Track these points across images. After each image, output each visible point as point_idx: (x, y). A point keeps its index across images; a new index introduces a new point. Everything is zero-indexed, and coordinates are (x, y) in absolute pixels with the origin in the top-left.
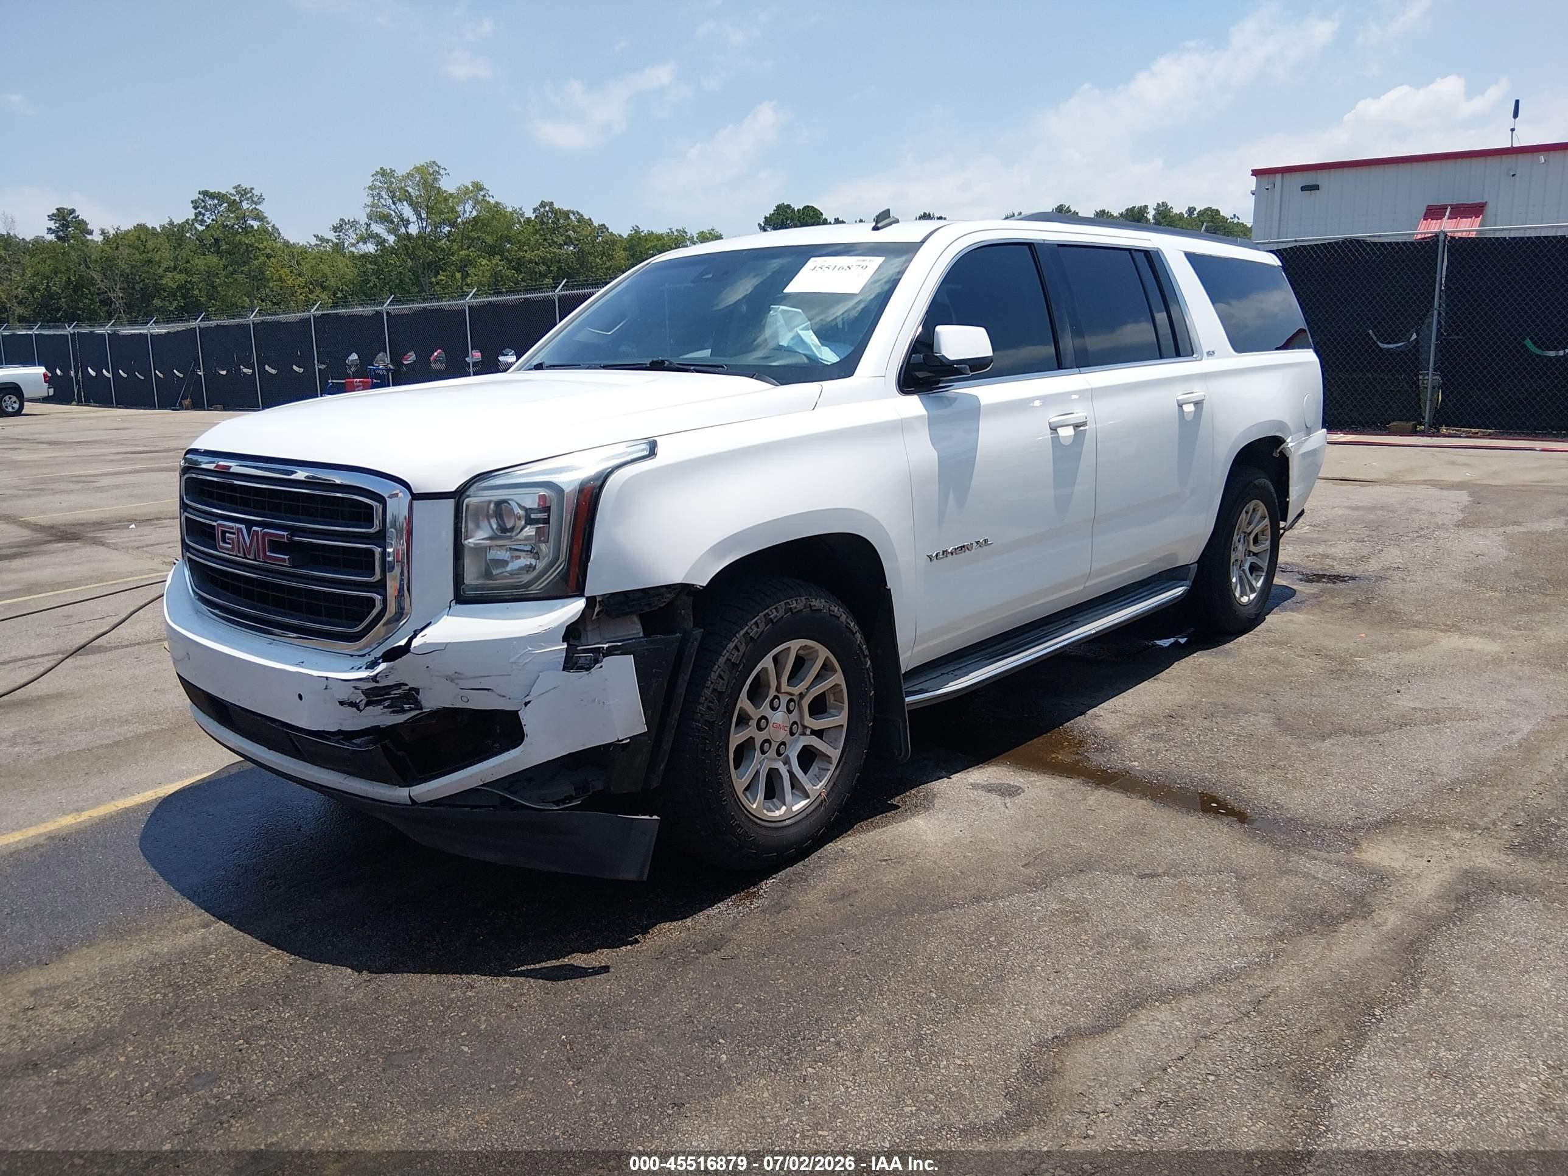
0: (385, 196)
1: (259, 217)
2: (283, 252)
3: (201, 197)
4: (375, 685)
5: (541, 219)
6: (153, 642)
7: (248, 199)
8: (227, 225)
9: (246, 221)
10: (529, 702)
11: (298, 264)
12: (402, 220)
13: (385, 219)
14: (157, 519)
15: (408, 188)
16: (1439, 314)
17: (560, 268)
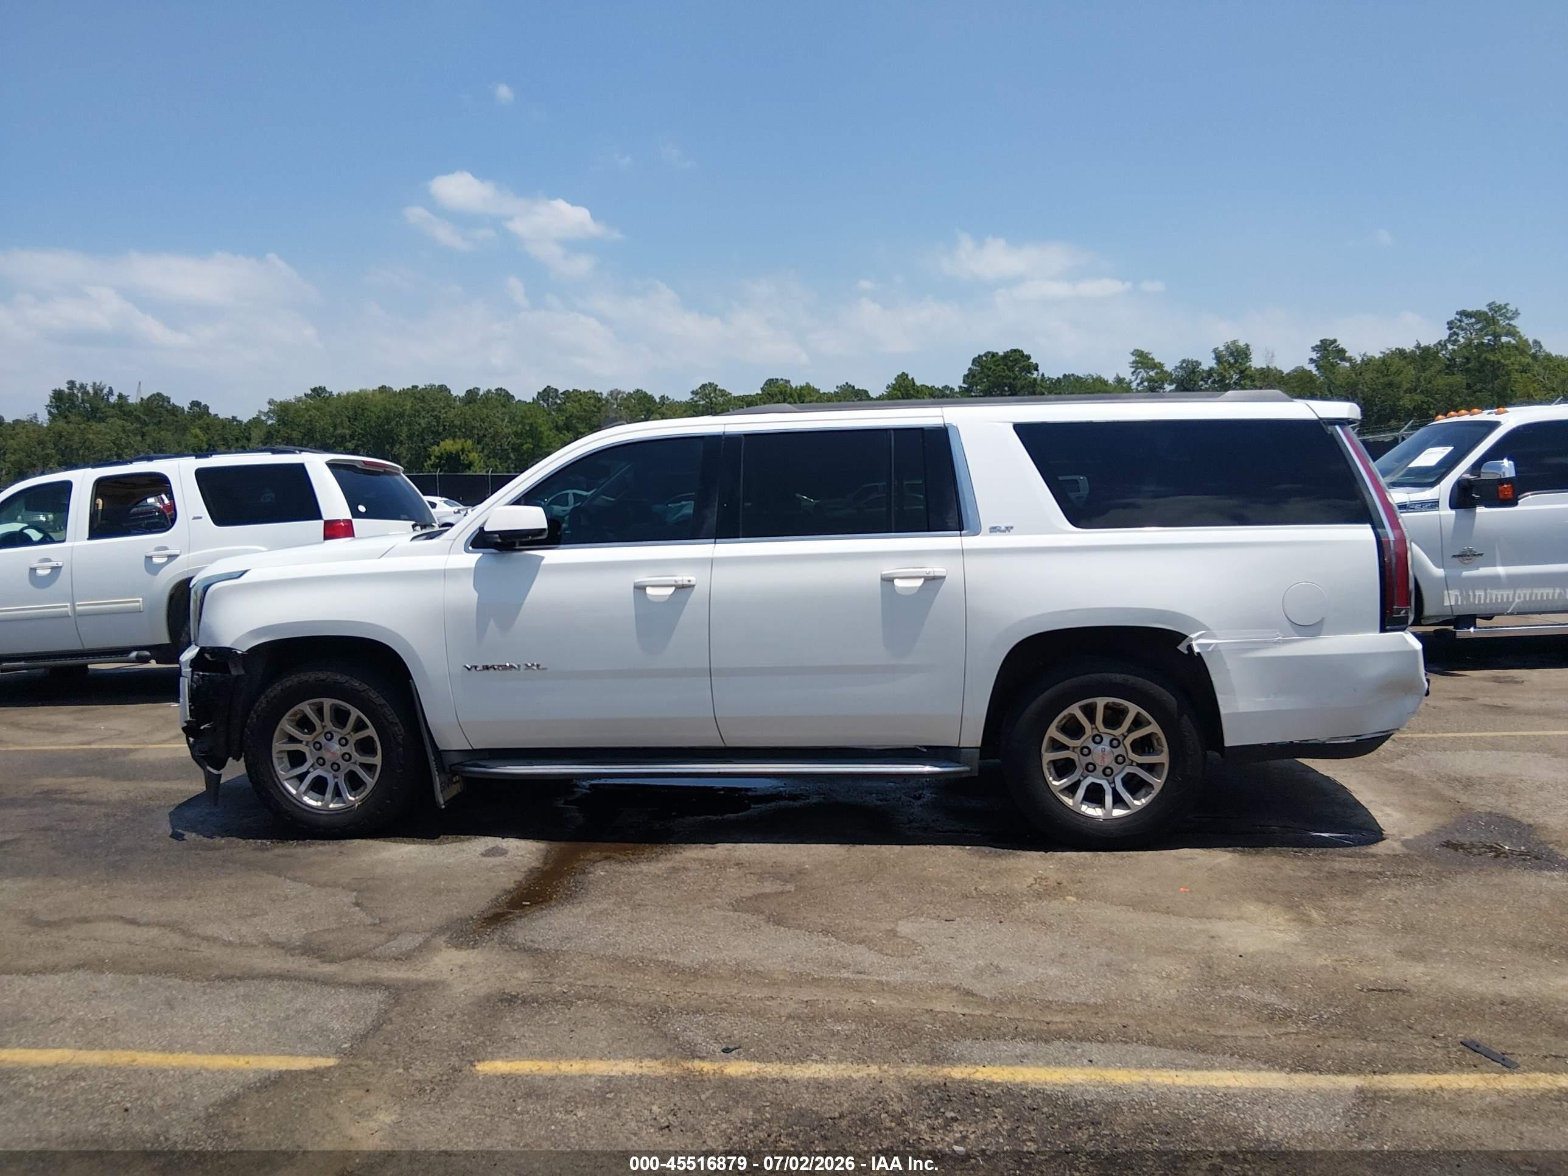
1: (1512, 333)
3: (1458, 317)
7: (1502, 315)
9: (1500, 338)
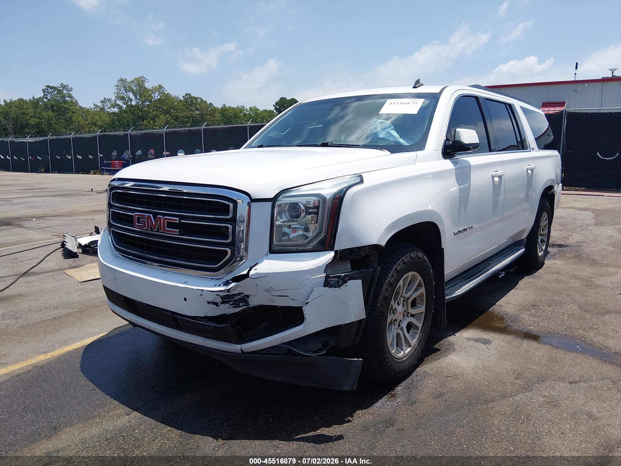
0: (122, 89)
1: (70, 96)
2: (80, 111)
3: (46, 88)
4: (228, 293)
5: (186, 100)
6: (58, 270)
7: (66, 89)
8: (57, 100)
9: (65, 98)
10: (308, 303)
11: (86, 116)
12: (129, 99)
13: (122, 98)
14: (44, 216)
15: (132, 86)
16: (563, 142)
17: (193, 120)
